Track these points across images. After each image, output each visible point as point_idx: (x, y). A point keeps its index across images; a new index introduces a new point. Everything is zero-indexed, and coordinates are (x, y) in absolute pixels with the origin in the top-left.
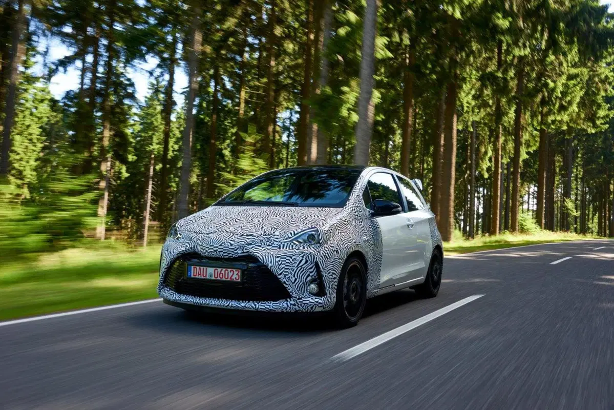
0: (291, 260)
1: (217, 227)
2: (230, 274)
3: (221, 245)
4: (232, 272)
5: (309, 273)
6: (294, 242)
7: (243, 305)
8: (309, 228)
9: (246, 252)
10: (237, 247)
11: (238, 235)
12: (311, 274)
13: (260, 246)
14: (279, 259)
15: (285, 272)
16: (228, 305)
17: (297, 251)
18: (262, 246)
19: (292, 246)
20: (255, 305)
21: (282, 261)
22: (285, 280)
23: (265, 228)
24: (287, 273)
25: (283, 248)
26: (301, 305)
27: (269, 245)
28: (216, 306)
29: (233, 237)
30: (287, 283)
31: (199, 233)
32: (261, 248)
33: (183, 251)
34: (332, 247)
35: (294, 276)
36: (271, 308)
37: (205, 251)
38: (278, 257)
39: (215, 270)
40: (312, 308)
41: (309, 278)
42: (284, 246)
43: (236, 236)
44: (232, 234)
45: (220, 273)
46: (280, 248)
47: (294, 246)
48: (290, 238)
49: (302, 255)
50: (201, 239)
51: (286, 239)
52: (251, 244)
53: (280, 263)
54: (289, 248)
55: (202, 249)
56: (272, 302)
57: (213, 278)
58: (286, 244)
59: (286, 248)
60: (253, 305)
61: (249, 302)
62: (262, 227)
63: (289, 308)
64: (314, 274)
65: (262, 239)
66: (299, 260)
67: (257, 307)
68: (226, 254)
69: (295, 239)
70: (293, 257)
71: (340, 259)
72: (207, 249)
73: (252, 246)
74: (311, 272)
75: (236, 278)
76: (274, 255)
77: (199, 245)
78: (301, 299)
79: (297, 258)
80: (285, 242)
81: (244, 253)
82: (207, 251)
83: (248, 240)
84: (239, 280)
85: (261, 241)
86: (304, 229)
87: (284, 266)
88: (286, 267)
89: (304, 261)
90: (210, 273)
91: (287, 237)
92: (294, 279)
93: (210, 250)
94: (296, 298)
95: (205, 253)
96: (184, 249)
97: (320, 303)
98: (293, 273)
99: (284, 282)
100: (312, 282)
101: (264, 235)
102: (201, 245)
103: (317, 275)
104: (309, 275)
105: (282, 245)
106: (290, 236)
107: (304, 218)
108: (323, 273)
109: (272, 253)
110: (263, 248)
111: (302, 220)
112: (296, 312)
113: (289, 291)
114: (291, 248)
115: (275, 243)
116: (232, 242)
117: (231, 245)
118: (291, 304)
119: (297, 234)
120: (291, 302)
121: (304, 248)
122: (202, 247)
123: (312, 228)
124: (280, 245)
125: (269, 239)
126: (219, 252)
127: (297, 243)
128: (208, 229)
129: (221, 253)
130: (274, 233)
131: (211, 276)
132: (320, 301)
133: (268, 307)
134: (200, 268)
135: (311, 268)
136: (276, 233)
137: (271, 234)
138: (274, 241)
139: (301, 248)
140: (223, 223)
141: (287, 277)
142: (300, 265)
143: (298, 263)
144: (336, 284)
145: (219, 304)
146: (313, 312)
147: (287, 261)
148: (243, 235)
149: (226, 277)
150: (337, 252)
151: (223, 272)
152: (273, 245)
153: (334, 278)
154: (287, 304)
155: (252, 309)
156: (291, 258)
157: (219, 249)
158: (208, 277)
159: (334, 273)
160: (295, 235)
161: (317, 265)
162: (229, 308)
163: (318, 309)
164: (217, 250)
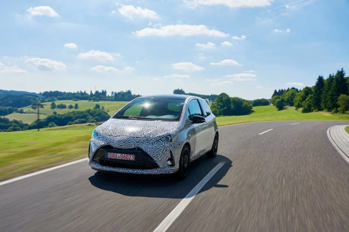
0: (159, 150)
1: (120, 133)
2: (129, 157)
3: (124, 143)
4: (130, 156)
5: (167, 156)
6: (160, 141)
7: (136, 171)
8: (166, 134)
9: (136, 146)
10: (132, 144)
11: (131, 137)
12: (168, 156)
13: (143, 143)
14: (153, 150)
15: (156, 156)
16: (128, 172)
17: (161, 146)
18: (144, 143)
19: (159, 143)
20: (142, 172)
21: (155, 151)
22: (156, 160)
23: (144, 134)
24: (157, 156)
25: (155, 144)
26: (164, 171)
27: (148, 143)
28: (122, 172)
29: (129, 139)
30: (157, 161)
31: (111, 136)
32: (144, 144)
33: (103, 145)
34: (177, 142)
35: (161, 158)
36: (150, 173)
37: (115, 145)
38: (153, 149)
39: (121, 155)
40: (169, 172)
41: (168, 158)
42: (155, 143)
43: (131, 138)
44: (129, 137)
45: (124, 156)
46: (153, 144)
47: (160, 143)
48: (157, 139)
49: (164, 147)
50: (112, 139)
51: (156, 139)
52: (139, 142)
53: (154, 152)
54: (157, 144)
55: (114, 144)
56: (150, 170)
57: (120, 159)
58: (156, 142)
59: (156, 144)
60: (140, 171)
61: (138, 170)
62: (143, 134)
63: (158, 173)
64: (169, 156)
65: (144, 139)
66: (163, 150)
67: (143, 172)
68: (127, 147)
69: (160, 139)
70: (160, 149)
71: (180, 148)
72: (117, 145)
73: (139, 143)
74: (168, 155)
75: (132, 159)
76: (151, 147)
77: (112, 142)
78: (164, 168)
79: (162, 149)
80: (155, 141)
81: (135, 146)
82: (116, 145)
83: (137, 140)
84: (134, 160)
85: (144, 141)
86: (164, 134)
87: (156, 153)
88: (157, 154)
89: (165, 150)
90: (119, 156)
91: (156, 138)
92: (160, 159)
93: (118, 145)
94: (161, 168)
95: (115, 146)
96: (104, 144)
97: (172, 170)
98: (160, 156)
99: (156, 161)
100: (169, 160)
101: (145, 138)
102: (113, 142)
103: (171, 156)
104: (167, 157)
105: (154, 143)
106: (158, 138)
107: (163, 128)
108: (174, 156)
109: (150, 146)
110: (145, 144)
111: (162, 129)
112: (161, 174)
113: (158, 165)
114: (158, 144)
115: (151, 141)
116: (129, 141)
117: (129, 143)
118: (159, 171)
119: (161, 137)
120: (159, 170)
121: (164, 144)
122: (114, 143)
123: (168, 134)
124: (153, 143)
125: (147, 140)
126: (123, 146)
127: (161, 141)
128: (115, 133)
129: (124, 147)
130: (149, 136)
131: (119, 158)
132: (172, 169)
133: (148, 172)
134: (113, 154)
135: (168, 153)
136: (150, 136)
137: (148, 137)
138: (150, 140)
139: (163, 144)
140: (122, 131)
141: (157, 158)
142: (163, 152)
143: (162, 151)
144: (179, 160)
145: (124, 171)
146: (169, 174)
147: (157, 151)
148: (134, 137)
149: (127, 158)
150: (179, 145)
151: (125, 156)
152: (150, 143)
153: (179, 157)
154: (157, 170)
155: (140, 173)
156: (159, 149)
157: (123, 144)
158: (117, 158)
159: (178, 155)
160: (160, 137)
161: (171, 152)
162: (128, 173)
163: (172, 172)
164: (122, 145)
